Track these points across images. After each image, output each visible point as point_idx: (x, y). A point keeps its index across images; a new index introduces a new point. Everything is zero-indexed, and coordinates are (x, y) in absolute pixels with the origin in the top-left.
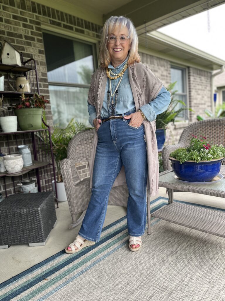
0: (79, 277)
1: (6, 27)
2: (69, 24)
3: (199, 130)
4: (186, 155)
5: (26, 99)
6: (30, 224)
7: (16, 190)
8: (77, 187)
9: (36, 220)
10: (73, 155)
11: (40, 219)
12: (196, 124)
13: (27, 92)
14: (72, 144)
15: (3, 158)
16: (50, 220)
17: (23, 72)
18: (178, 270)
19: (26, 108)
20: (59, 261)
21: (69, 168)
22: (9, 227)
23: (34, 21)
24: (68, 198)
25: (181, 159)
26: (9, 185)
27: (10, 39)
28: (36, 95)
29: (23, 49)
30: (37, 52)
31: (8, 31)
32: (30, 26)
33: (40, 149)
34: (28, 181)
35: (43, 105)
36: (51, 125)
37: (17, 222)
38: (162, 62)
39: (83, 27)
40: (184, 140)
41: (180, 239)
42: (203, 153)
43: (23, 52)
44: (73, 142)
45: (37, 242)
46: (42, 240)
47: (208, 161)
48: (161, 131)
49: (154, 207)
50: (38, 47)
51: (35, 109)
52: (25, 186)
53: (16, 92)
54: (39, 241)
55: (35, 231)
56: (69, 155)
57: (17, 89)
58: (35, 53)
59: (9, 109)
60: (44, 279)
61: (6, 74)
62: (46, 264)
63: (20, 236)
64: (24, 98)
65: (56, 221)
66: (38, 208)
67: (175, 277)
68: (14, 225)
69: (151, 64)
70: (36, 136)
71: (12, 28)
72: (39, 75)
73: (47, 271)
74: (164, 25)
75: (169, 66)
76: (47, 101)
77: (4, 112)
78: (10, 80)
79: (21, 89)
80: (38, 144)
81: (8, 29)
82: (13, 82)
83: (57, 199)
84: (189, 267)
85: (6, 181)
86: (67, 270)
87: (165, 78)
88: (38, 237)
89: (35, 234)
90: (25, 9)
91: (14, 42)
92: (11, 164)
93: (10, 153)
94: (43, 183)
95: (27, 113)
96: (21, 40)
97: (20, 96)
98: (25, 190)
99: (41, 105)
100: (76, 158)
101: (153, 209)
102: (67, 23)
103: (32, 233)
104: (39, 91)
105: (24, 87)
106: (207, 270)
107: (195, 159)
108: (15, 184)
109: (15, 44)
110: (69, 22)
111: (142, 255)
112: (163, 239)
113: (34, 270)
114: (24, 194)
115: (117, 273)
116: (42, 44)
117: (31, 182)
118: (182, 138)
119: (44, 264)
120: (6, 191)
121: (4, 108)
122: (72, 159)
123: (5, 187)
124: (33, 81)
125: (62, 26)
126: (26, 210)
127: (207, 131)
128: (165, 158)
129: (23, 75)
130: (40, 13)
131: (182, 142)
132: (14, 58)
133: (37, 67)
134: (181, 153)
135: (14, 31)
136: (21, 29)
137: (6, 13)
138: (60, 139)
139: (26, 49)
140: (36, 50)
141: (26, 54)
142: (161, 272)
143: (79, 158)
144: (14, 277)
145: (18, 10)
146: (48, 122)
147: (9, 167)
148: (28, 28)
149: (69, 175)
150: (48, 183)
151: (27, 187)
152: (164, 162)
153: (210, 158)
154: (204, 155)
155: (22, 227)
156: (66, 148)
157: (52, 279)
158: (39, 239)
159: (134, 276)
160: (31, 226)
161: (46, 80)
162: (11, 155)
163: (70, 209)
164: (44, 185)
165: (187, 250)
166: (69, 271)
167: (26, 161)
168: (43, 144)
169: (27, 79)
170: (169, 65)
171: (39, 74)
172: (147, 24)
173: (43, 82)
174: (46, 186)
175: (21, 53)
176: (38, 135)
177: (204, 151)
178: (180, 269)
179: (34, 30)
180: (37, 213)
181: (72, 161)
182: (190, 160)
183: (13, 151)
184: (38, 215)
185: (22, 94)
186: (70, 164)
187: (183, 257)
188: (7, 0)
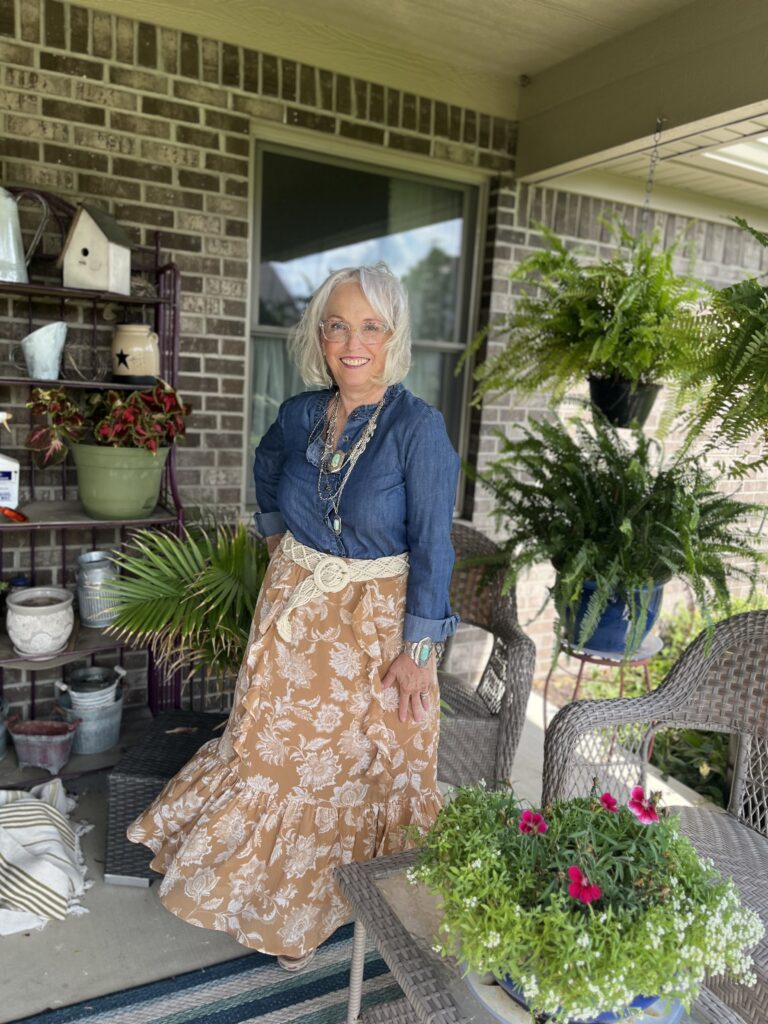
1: (112, 141)
2: (365, 122)
23: (223, 116)
27: (124, 184)
29: (168, 219)
30: (219, 228)
31: (119, 155)
32: (206, 134)
39: (426, 130)
50: (228, 213)
58: (213, 232)
71: (137, 145)
72: (215, 310)
79: (122, 365)
90: (193, 73)
92: (22, 627)
102: (361, 115)
105: (135, 358)
117: (107, 681)
130: (251, 86)
132: (103, 266)
135: (144, 155)
136: (168, 147)
139: (180, 221)
140: (217, 224)
141: (177, 235)
145: (166, 80)
148: (196, 144)
161: (238, 328)
171: (215, 305)
172: (668, 135)
173: (225, 334)
179: (222, 151)
188: (131, 48)
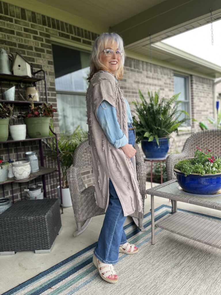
0: (83, 287)
1: (17, 39)
2: (77, 36)
3: (203, 139)
4: (190, 168)
5: (35, 109)
6: (37, 231)
7: (22, 195)
8: (82, 195)
9: (42, 227)
10: (79, 163)
11: (47, 227)
12: (199, 134)
13: (36, 101)
14: (78, 152)
15: (12, 165)
16: (56, 227)
17: (33, 82)
18: (182, 283)
19: (35, 117)
20: (64, 270)
21: (75, 176)
22: (16, 234)
23: (44, 33)
24: (73, 206)
25: (186, 171)
26: (16, 190)
27: (21, 50)
28: (45, 105)
29: (33, 60)
30: (46, 63)
31: (19, 43)
32: (40, 38)
33: (46, 155)
34: (34, 187)
35: (51, 114)
36: (58, 132)
37: (24, 228)
38: (166, 71)
39: (90, 39)
40: (188, 149)
41: (184, 251)
42: (207, 166)
43: (33, 63)
44: (79, 150)
45: (43, 249)
46: (47, 247)
47: (213, 175)
48: (164, 140)
49: (158, 215)
50: (48, 59)
51: (43, 118)
52: (31, 192)
53: (26, 101)
54: (44, 248)
55: (41, 238)
56: (75, 163)
57: (27, 99)
58: (45, 64)
59: (18, 117)
60: (50, 288)
61: (17, 84)
62: (51, 272)
63: (27, 243)
64: (33, 107)
65: (61, 227)
66: (44, 216)
67: (179, 290)
68: (21, 232)
69: (155, 72)
70: (44, 143)
71: (23, 40)
72: (48, 85)
73: (53, 280)
74: (169, 37)
75: (172, 75)
76: (54, 110)
77: (13, 120)
78: (20, 90)
79: (31, 98)
80: (45, 151)
81: (19, 42)
82: (23, 91)
83: (62, 205)
84: (193, 280)
85: (13, 186)
86: (73, 279)
87: (168, 85)
88: (44, 244)
89: (41, 241)
90: (35, 22)
91: (24, 54)
92: (19, 171)
93: (18, 160)
94: (48, 188)
95: (36, 122)
96: (31, 52)
97: (30, 106)
98: (31, 196)
99: (49, 114)
100: (82, 166)
101: (157, 218)
102: (75, 35)
103: (38, 240)
104: (47, 100)
105: (34, 96)
106: (211, 283)
107: (199, 172)
108: (22, 189)
109: (26, 56)
110: (77, 34)
111: (146, 266)
112: (167, 250)
113: (40, 278)
114: (31, 201)
115: (121, 284)
116: (52, 55)
117: (38, 188)
118: (185, 147)
119: (50, 273)
120: (13, 196)
121: (14, 117)
122: (78, 166)
123: (12, 192)
124: (42, 90)
125: (71, 37)
126: (33, 218)
127: (210, 140)
128: (169, 167)
129: (33, 85)
130: (49, 26)
131: (185, 151)
132: (25, 69)
133: (46, 77)
134: (186, 165)
135: (25, 43)
136: (31, 41)
137: (18, 26)
138: (66, 146)
139: (36, 61)
140: (45, 62)
141: (36, 64)
142: (165, 284)
143: (84, 166)
144: (21, 284)
145: (29, 24)
146: (55, 129)
147: (17, 173)
148: (38, 40)
149: (74, 183)
150: (54, 188)
151: (33, 193)
152: (168, 171)
153: (214, 171)
154: (209, 168)
155: (28, 234)
156: (72, 155)
157: (58, 289)
158: (44, 246)
159: (138, 288)
160: (37, 233)
161: (54, 89)
162: (20, 161)
163: (75, 216)
164: (50, 190)
165: (191, 262)
166: (74, 281)
167: (33, 167)
168: (50, 151)
169: (36, 89)
170: (173, 73)
171: (48, 83)
172: (152, 36)
173: (51, 91)
174: (51, 191)
175: (31, 65)
176: (45, 142)
177: (208, 164)
178: (184, 282)
179: (44, 42)
180: (44, 220)
181: (78, 169)
182: (195, 173)
183: (21, 158)
184: (44, 222)
185: (31, 104)
186: (76, 173)
187: (188, 269)
188: (19, 15)
